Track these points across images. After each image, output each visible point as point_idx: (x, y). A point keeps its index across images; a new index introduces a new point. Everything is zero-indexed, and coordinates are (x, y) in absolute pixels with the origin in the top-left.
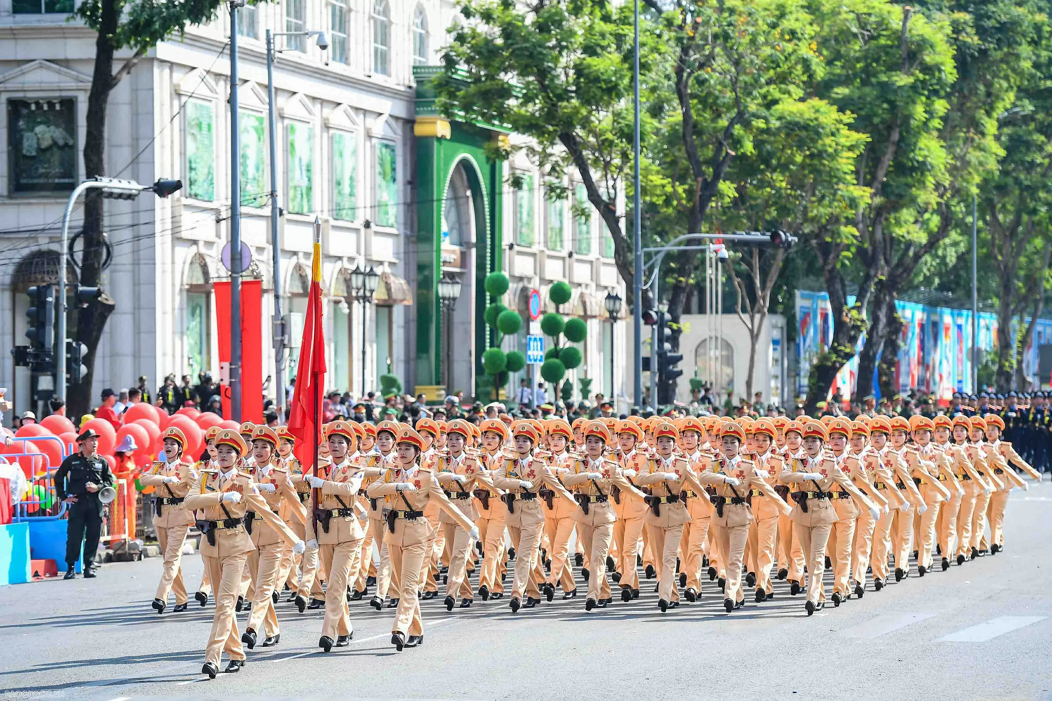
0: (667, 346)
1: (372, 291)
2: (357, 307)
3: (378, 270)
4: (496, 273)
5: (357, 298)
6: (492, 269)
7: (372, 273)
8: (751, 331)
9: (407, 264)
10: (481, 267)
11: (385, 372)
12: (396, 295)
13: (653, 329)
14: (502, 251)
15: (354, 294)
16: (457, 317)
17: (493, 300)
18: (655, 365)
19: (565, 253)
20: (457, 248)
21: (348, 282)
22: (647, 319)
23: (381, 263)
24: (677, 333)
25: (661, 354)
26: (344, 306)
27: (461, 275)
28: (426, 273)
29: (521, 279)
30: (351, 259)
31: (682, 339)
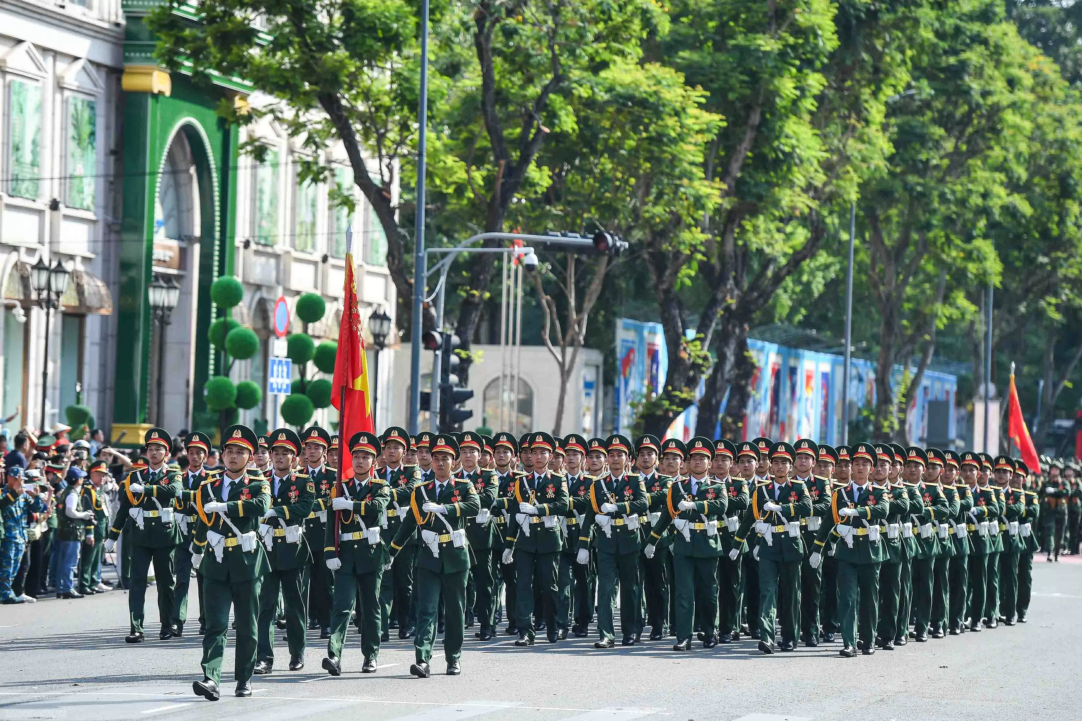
0: (453, 378)
1: (58, 294)
2: (37, 314)
3: (69, 266)
4: (226, 277)
5: (39, 303)
6: (221, 273)
7: (60, 270)
8: (562, 365)
9: (106, 260)
10: (205, 269)
11: (72, 402)
12: (92, 301)
13: (436, 356)
14: (234, 249)
15: (34, 296)
16: (172, 333)
17: (221, 313)
18: (437, 404)
19: (317, 257)
20: (175, 244)
21: (25, 280)
22: (429, 342)
23: (71, 257)
24: (467, 362)
25: (446, 389)
26: (19, 312)
27: (179, 278)
28: (133, 273)
29: (258, 287)
30: (31, 251)
31: (472, 371)
